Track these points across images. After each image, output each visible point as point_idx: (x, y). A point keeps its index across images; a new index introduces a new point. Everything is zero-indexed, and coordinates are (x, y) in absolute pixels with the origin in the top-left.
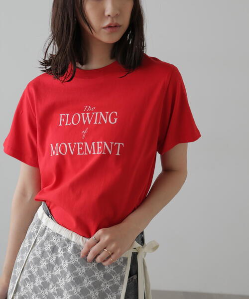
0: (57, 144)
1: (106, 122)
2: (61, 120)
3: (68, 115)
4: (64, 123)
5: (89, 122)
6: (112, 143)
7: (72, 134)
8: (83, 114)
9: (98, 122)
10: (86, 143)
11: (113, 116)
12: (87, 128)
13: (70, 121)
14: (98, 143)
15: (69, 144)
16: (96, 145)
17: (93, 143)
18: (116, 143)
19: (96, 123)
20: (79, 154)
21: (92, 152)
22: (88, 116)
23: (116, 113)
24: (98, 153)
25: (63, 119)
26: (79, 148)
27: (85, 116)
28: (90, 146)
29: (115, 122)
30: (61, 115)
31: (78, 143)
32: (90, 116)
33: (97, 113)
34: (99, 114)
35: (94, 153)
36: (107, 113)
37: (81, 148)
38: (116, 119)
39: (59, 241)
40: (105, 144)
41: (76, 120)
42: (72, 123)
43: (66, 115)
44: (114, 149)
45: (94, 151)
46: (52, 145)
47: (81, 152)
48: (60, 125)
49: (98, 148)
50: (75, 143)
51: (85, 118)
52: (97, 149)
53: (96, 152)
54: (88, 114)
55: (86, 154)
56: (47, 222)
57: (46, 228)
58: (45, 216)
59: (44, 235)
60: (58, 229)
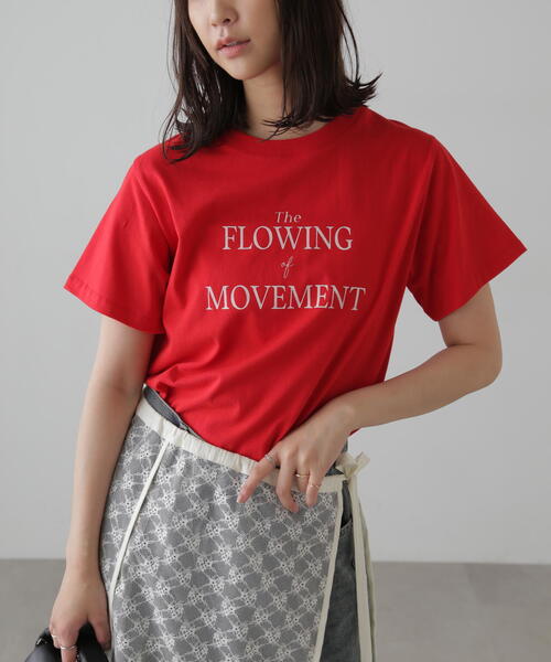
0: (224, 288)
1: (329, 246)
2: (227, 238)
3: (242, 228)
4: (234, 244)
5: (294, 247)
6: (347, 288)
7: (259, 267)
8: (277, 228)
9: (312, 244)
10: (292, 288)
11: (343, 236)
12: (291, 258)
13: (248, 241)
14: (319, 287)
15: (254, 287)
16: (314, 291)
17: (308, 287)
18: (352, 288)
19: (308, 247)
20: (275, 307)
21: (305, 304)
22: (289, 233)
23: (349, 229)
24: (317, 306)
25: (231, 236)
26: (276, 297)
27: (284, 233)
28: (301, 292)
29: (349, 247)
30: (226, 228)
31: (275, 287)
32: (294, 232)
33: (308, 228)
34: (313, 231)
35: (309, 306)
36: (330, 228)
37: (282, 297)
38: (349, 242)
39: (214, 475)
40: (335, 289)
41: (263, 238)
42: (254, 246)
43: (239, 230)
44: (350, 299)
45: (309, 302)
46: (210, 289)
47: (280, 303)
48: (227, 247)
49: (319, 296)
50: (268, 287)
51: (282, 235)
52: (318, 298)
53: (313, 303)
54: (288, 228)
55: (290, 307)
56: (180, 440)
57: (176, 451)
58: (169, 426)
59: (180, 465)
60: (210, 452)
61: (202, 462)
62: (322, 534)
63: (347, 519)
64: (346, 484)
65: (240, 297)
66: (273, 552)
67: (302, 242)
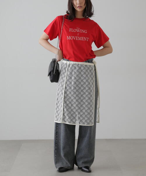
0: (69, 37)
1: (84, 32)
2: (70, 30)
7: (75, 34)
10: (79, 37)
12: (79, 33)
13: (73, 31)
15: (74, 37)
16: (82, 38)
20: (76, 40)
21: (80, 39)
31: (77, 37)
32: (79, 30)
36: (84, 30)
38: (86, 32)
40: (85, 38)
41: (75, 30)
43: (72, 29)
44: (87, 39)
51: (78, 30)
55: (78, 40)
56: (70, 63)
57: (70, 64)
58: (68, 61)
59: (71, 66)
60: (75, 63)
61: (74, 64)
62: (92, 71)
63: (95, 70)
64: (94, 65)
65: (72, 38)
66: (87, 74)
67: (80, 31)
